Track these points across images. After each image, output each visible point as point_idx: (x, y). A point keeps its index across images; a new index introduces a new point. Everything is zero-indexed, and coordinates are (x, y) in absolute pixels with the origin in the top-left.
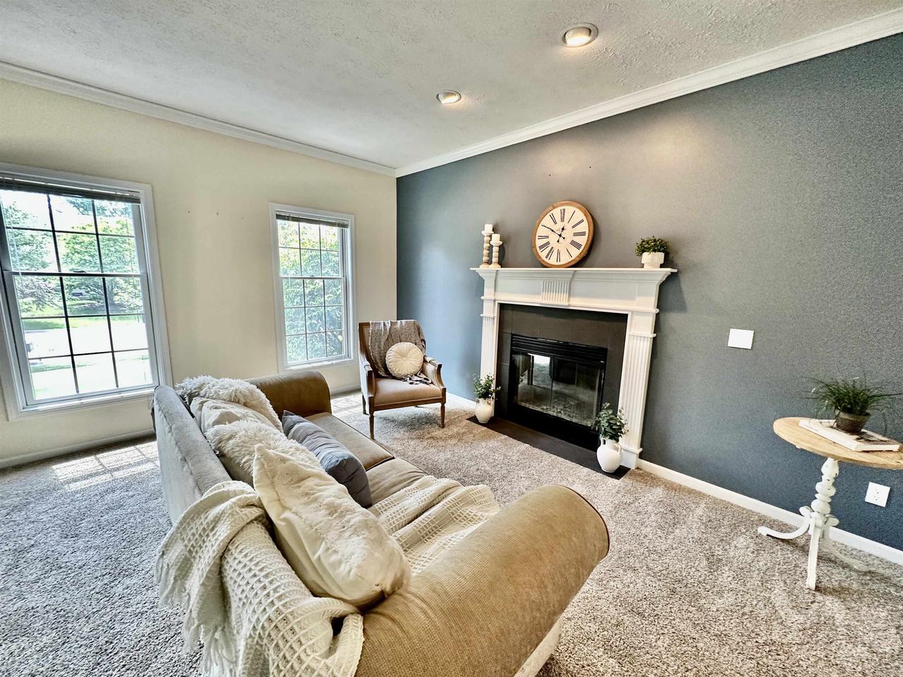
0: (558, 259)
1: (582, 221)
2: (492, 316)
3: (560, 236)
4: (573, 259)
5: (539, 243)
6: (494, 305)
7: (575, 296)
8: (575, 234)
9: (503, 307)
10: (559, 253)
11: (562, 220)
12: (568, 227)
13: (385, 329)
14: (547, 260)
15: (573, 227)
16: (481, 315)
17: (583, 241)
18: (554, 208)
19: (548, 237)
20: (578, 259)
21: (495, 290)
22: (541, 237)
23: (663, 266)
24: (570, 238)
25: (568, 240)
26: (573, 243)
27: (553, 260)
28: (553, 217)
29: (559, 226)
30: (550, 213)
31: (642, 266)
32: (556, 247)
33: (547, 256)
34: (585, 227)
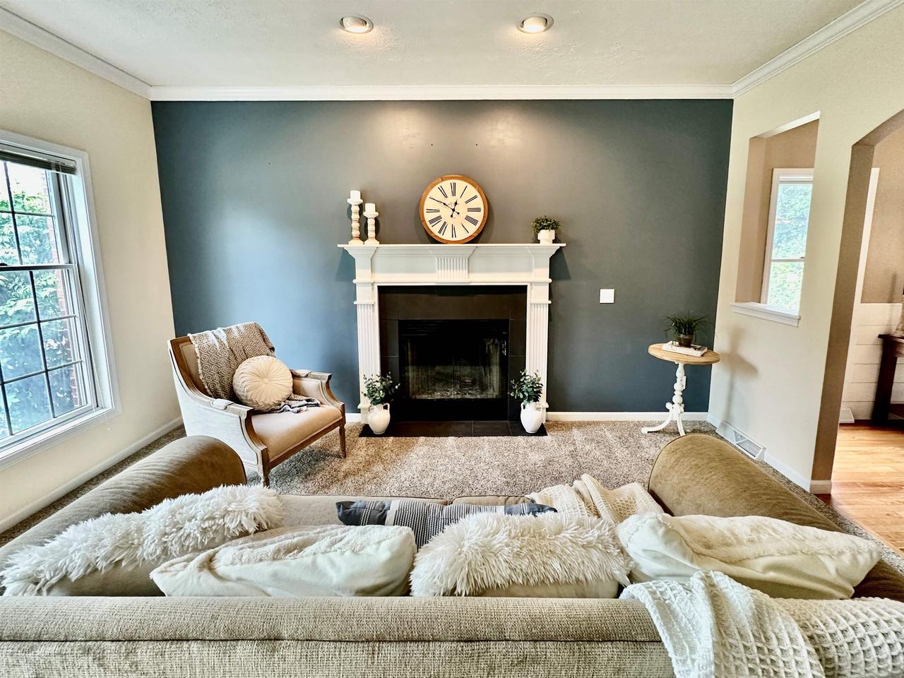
0: (454, 234)
1: (475, 197)
2: (371, 302)
3: (454, 210)
4: (470, 234)
5: (428, 217)
6: (373, 289)
7: (473, 272)
8: (470, 210)
9: (384, 291)
10: (453, 229)
11: (454, 194)
12: (461, 201)
13: (221, 342)
14: (440, 236)
15: (467, 202)
16: (355, 303)
17: (479, 216)
18: (443, 180)
19: (438, 211)
20: (476, 235)
21: (372, 272)
22: (430, 211)
23: (554, 242)
24: (464, 213)
25: (463, 215)
26: (468, 218)
27: (447, 236)
28: (441, 190)
29: (451, 200)
30: (438, 186)
31: (538, 242)
32: (450, 222)
33: (440, 232)
34: (479, 203)
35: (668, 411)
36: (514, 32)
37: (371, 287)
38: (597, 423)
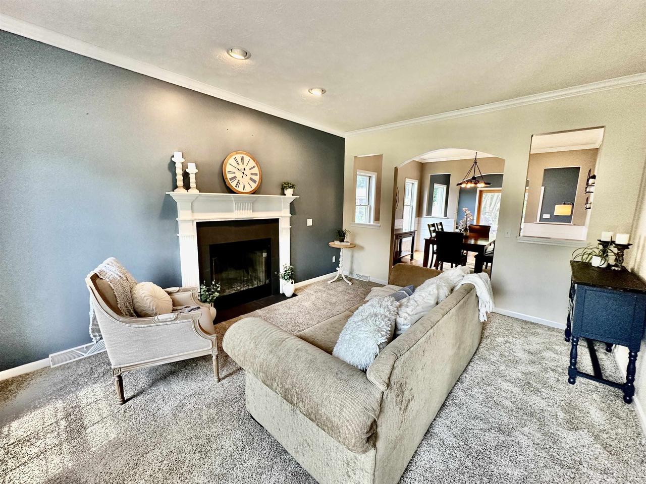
0: (244, 188)
1: (254, 167)
2: (192, 234)
3: (243, 173)
4: (253, 189)
5: (229, 176)
6: (193, 224)
7: (255, 211)
8: (252, 174)
9: (200, 225)
10: (244, 185)
11: (243, 163)
12: (247, 168)
14: (237, 188)
15: (250, 169)
16: (178, 235)
17: (257, 179)
18: (236, 154)
19: (235, 173)
20: (256, 189)
21: (192, 212)
22: (230, 172)
23: (293, 195)
24: (249, 176)
25: (249, 177)
26: (251, 179)
27: (240, 189)
28: (236, 159)
29: (241, 167)
30: (234, 157)
31: (285, 195)
32: (241, 180)
33: (236, 186)
34: (256, 170)
35: (337, 271)
36: (306, 91)
37: (191, 224)
38: (310, 285)
